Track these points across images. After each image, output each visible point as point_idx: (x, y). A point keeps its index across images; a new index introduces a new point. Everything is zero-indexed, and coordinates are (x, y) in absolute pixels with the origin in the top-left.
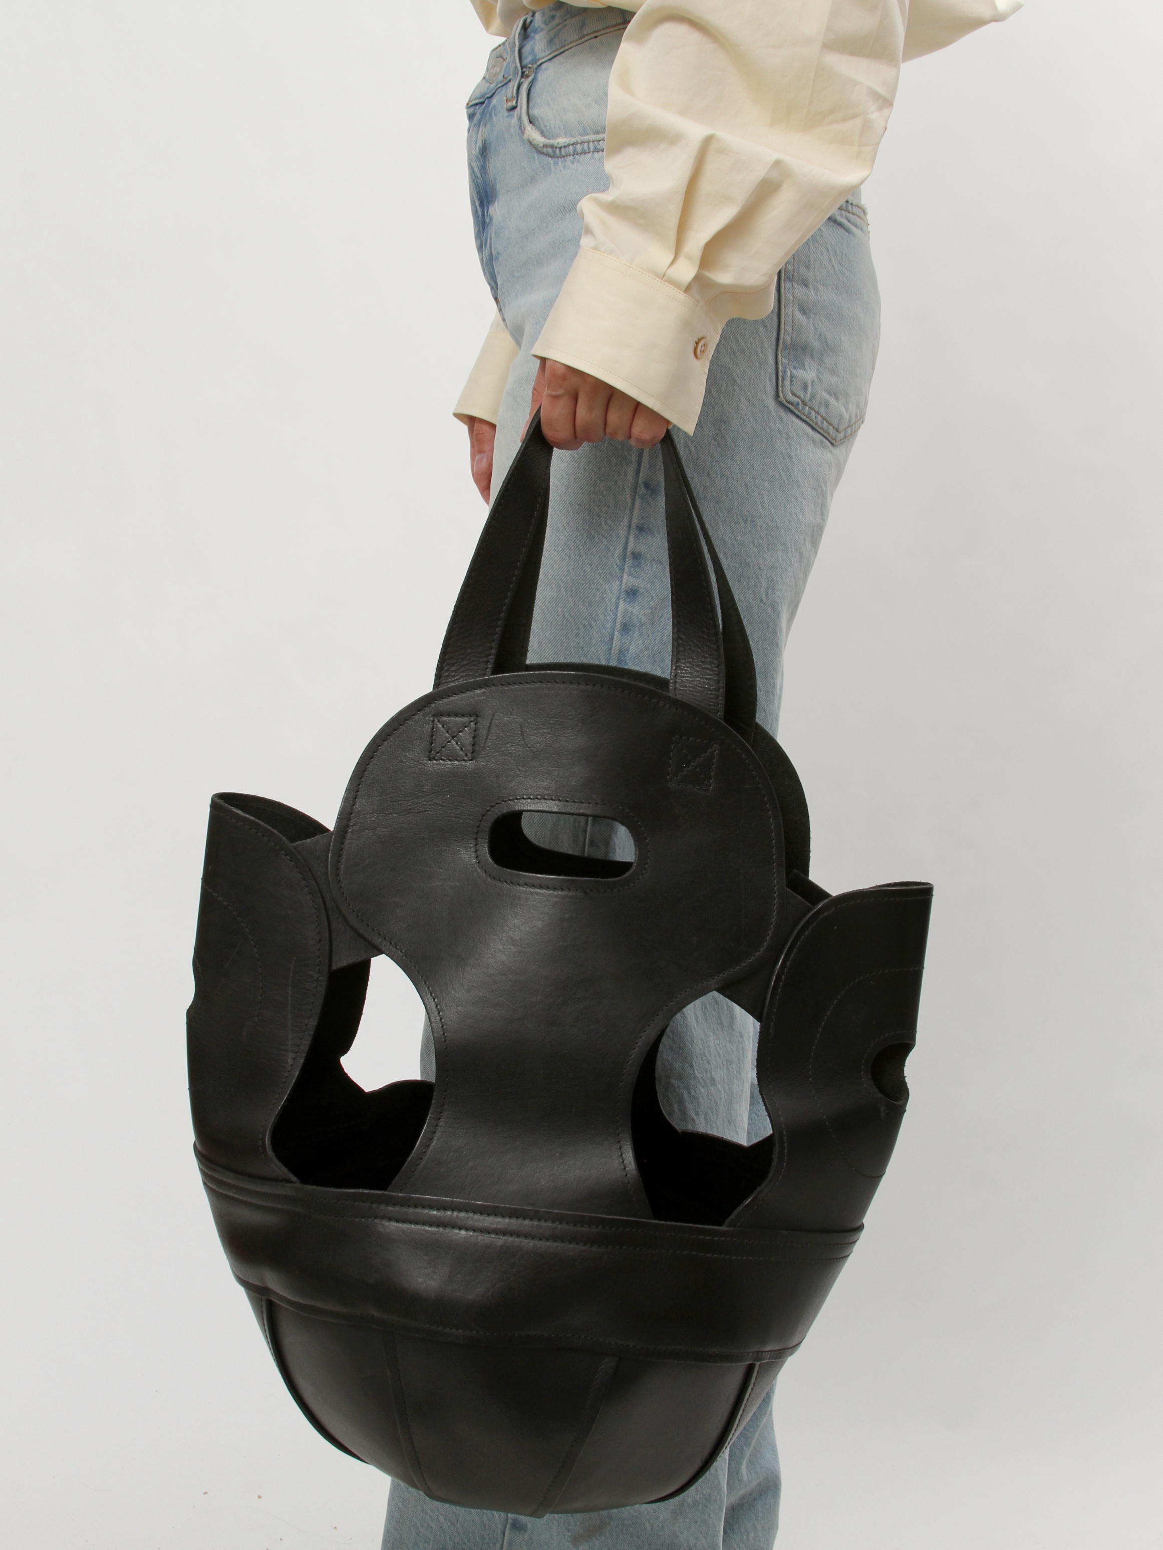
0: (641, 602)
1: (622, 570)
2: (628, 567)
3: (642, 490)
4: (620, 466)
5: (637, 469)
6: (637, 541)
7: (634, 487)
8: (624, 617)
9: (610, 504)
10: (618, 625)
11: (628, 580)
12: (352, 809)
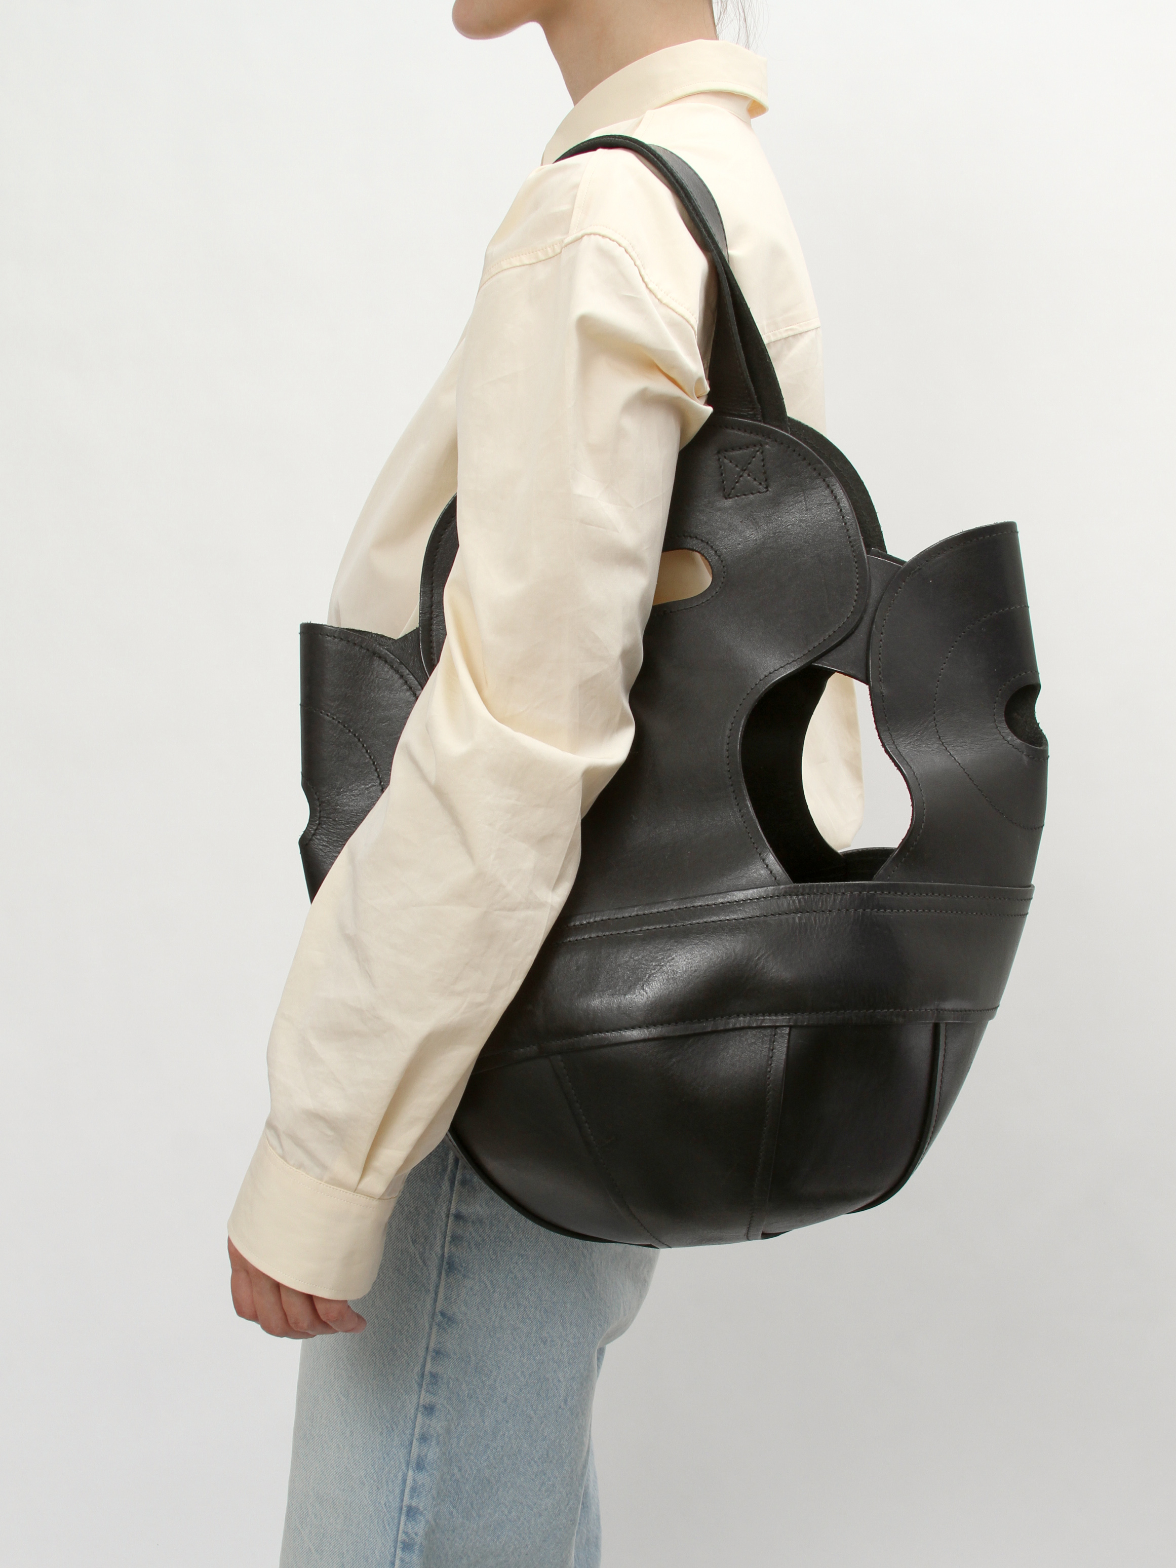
0: (438, 1416)
1: (420, 1386)
2: (426, 1383)
3: (439, 1318)
4: (420, 1292)
5: (434, 1299)
6: (435, 1362)
7: (431, 1313)
8: (422, 1428)
9: (411, 1324)
10: (417, 1436)
11: (426, 1399)
12: (432, 602)
